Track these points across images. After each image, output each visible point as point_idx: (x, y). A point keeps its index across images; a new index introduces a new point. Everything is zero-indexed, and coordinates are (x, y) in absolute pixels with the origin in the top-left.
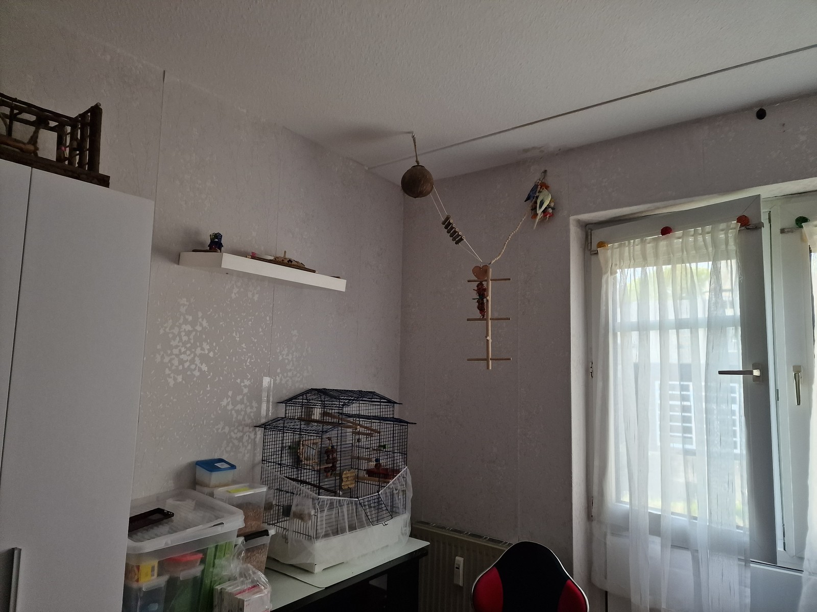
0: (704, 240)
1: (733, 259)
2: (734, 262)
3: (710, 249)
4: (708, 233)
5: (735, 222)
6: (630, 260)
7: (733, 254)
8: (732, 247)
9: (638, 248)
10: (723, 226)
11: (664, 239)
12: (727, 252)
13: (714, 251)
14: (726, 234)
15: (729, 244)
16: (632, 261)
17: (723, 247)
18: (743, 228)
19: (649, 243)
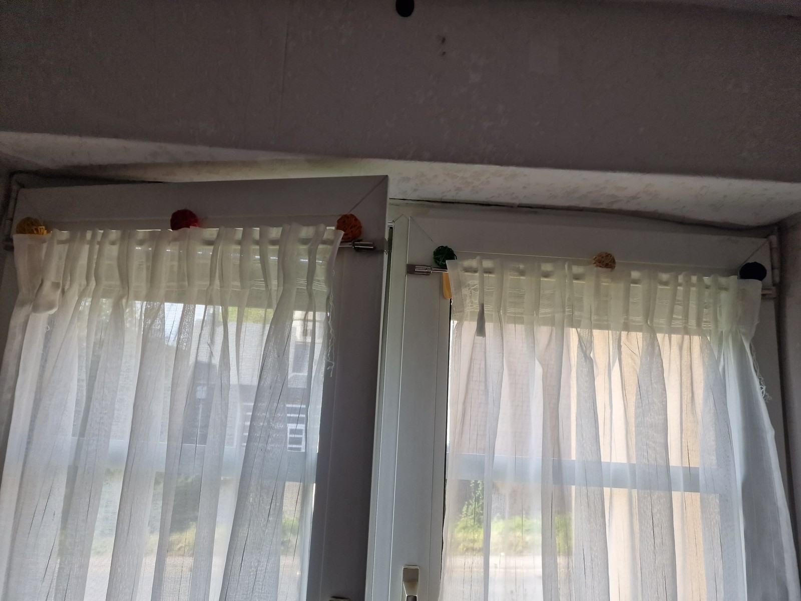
0: (264, 261)
1: (320, 310)
2: (320, 316)
3: (274, 282)
4: (273, 242)
5: (333, 228)
6: (88, 279)
7: (321, 300)
8: (321, 287)
9: (112, 251)
10: (306, 232)
11: (175, 240)
12: (310, 295)
13: (282, 288)
14: (312, 254)
15: (316, 278)
16: (93, 283)
17: (303, 281)
18: (347, 245)
19: (141, 243)
